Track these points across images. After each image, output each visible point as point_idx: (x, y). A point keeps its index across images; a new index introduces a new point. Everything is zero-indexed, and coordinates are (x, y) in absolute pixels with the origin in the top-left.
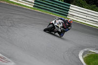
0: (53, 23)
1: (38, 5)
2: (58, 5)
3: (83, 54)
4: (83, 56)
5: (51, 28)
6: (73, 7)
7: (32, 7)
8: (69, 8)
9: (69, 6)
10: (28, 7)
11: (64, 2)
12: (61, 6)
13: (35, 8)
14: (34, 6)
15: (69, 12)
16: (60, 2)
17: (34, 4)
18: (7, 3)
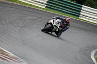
0: (51, 23)
1: (51, 6)
2: (71, 6)
3: (95, 54)
4: (95, 56)
5: (50, 28)
6: (85, 8)
7: (44, 8)
8: (81, 9)
9: (81, 7)
10: (41, 8)
11: (76, 3)
12: (73, 7)
13: (47, 9)
14: (46, 7)
15: (81, 13)
16: (72, 2)
17: (47, 5)
18: (20, 4)
